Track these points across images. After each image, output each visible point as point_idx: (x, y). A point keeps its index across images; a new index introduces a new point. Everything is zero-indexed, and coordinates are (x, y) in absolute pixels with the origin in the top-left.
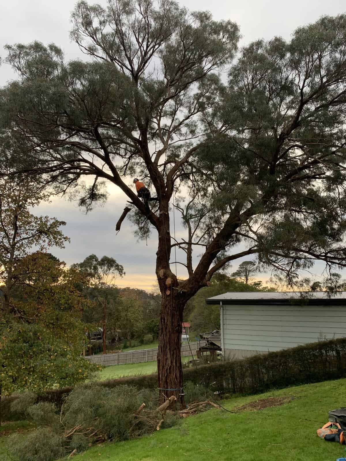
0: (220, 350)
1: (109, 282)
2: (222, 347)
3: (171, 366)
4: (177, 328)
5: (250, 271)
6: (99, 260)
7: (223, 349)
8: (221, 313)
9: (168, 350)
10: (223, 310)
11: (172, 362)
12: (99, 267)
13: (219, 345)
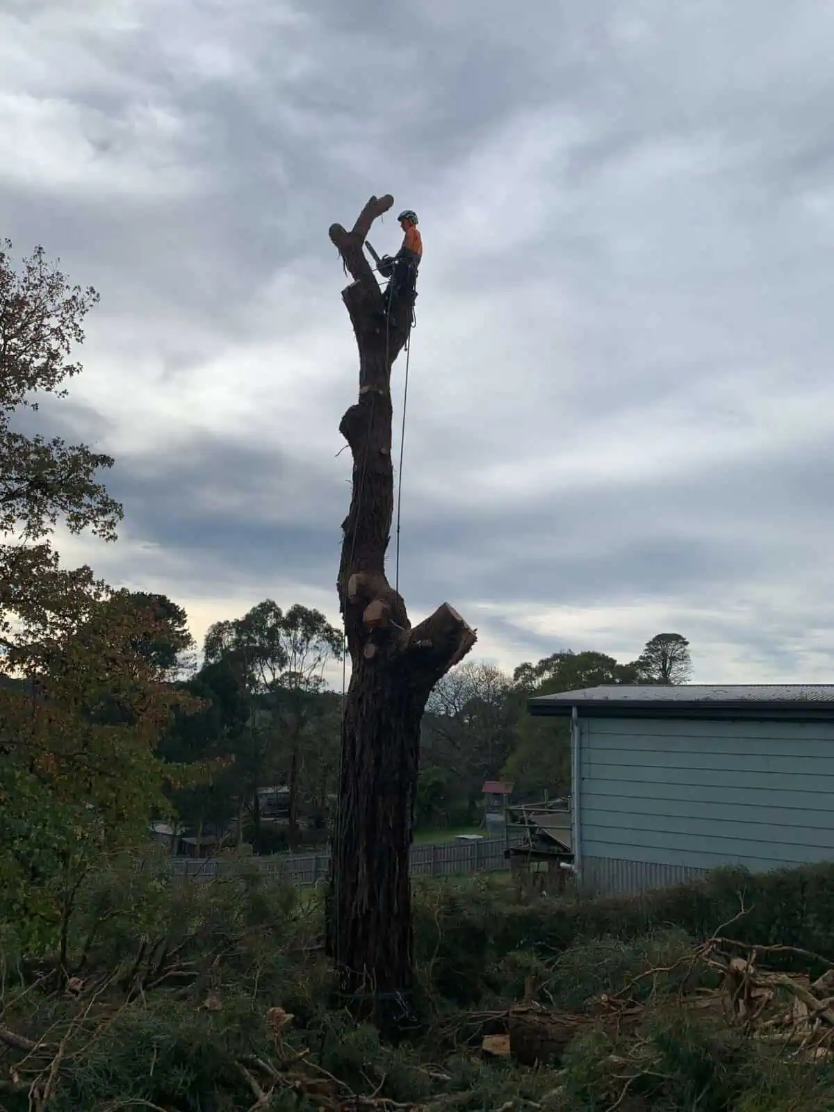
0: (570, 859)
1: (308, 672)
2: (576, 851)
3: (368, 912)
4: (397, 775)
5: (673, 659)
6: (284, 615)
7: (577, 858)
8: (575, 743)
9: (360, 852)
10: (581, 734)
11: (372, 898)
12: (282, 631)
13: (568, 845)
